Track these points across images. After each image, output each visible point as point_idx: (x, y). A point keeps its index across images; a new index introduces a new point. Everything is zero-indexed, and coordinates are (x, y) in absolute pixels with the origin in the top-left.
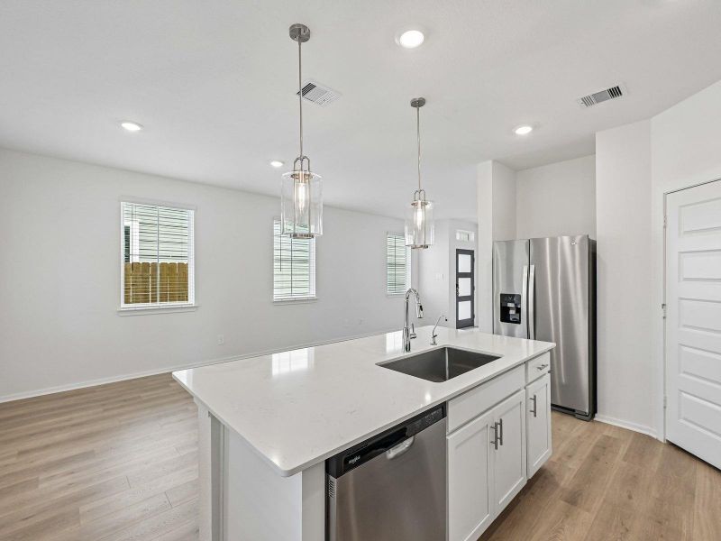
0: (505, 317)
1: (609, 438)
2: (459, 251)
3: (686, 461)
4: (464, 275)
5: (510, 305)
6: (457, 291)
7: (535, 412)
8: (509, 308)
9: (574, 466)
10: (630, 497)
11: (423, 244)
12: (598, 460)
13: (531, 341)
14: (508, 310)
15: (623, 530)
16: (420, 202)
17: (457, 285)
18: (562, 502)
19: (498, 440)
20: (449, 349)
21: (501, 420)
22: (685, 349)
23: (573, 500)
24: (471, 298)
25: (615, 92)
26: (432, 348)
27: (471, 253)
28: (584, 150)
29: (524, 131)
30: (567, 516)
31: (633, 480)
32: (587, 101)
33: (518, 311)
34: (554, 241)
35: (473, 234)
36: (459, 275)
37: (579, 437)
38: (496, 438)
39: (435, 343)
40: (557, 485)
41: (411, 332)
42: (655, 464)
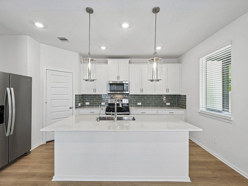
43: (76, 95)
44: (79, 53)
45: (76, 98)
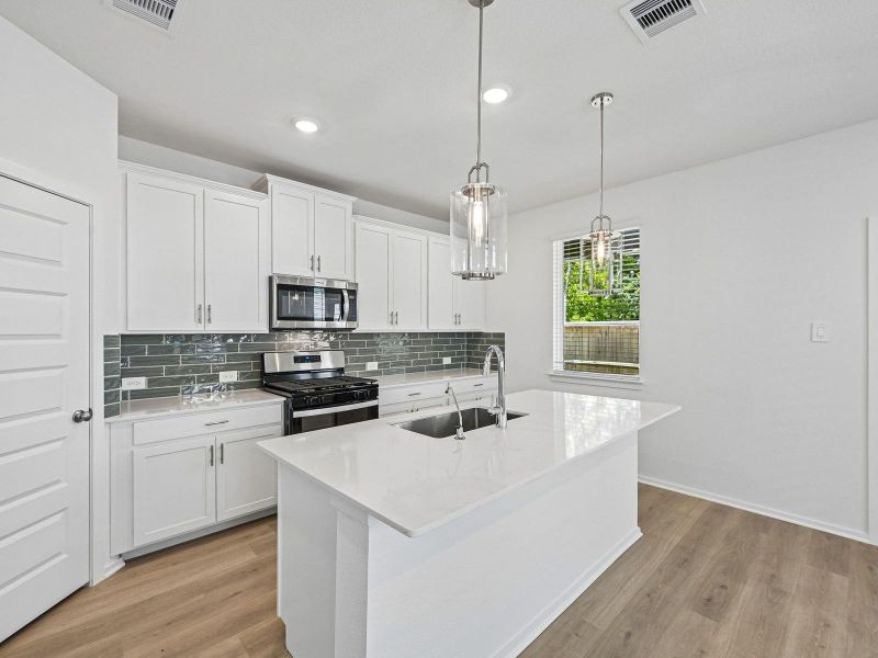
43: (108, 340)
44: (120, 100)
45: (107, 355)
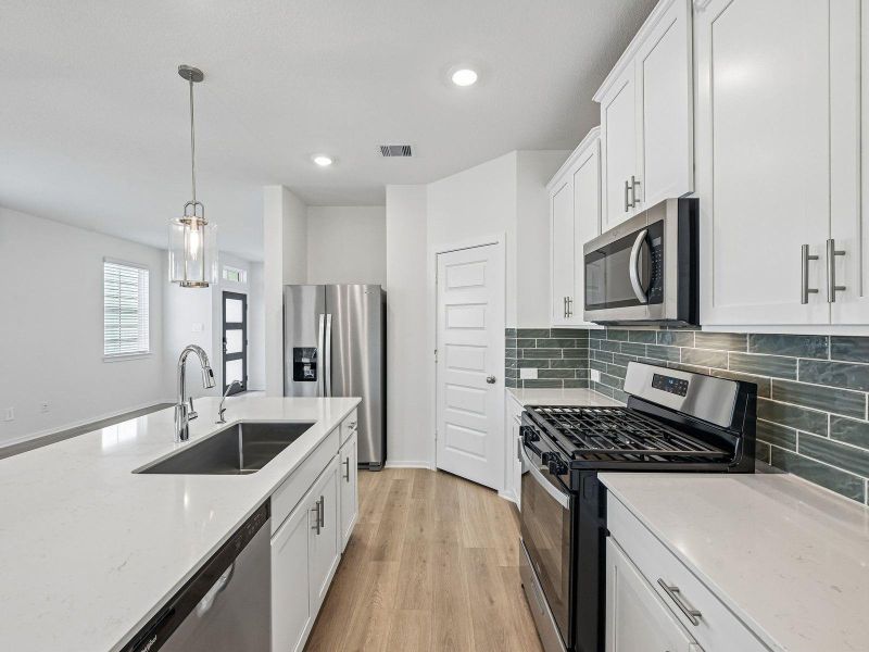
0: (299, 375)
1: (398, 481)
2: (226, 295)
3: (450, 480)
4: (234, 326)
5: (305, 360)
6: (224, 347)
7: (348, 476)
8: (303, 365)
9: (376, 520)
10: (422, 530)
11: (200, 280)
12: (393, 506)
13: (328, 399)
14: (301, 368)
15: (422, 563)
16: (194, 219)
17: (224, 340)
18: (372, 563)
19: (320, 521)
20: (243, 425)
21: (322, 498)
22: (450, 387)
23: (381, 555)
24: (242, 355)
25: (407, 151)
26: (219, 428)
27: (243, 297)
28: (375, 199)
29: (323, 162)
30: (378, 575)
31: (421, 512)
32: (385, 151)
33: (314, 366)
34: (344, 289)
35: (245, 274)
36: (227, 326)
37: (376, 489)
38: (318, 520)
39: (223, 421)
40: (365, 547)
41: (189, 411)
42: (432, 492)
